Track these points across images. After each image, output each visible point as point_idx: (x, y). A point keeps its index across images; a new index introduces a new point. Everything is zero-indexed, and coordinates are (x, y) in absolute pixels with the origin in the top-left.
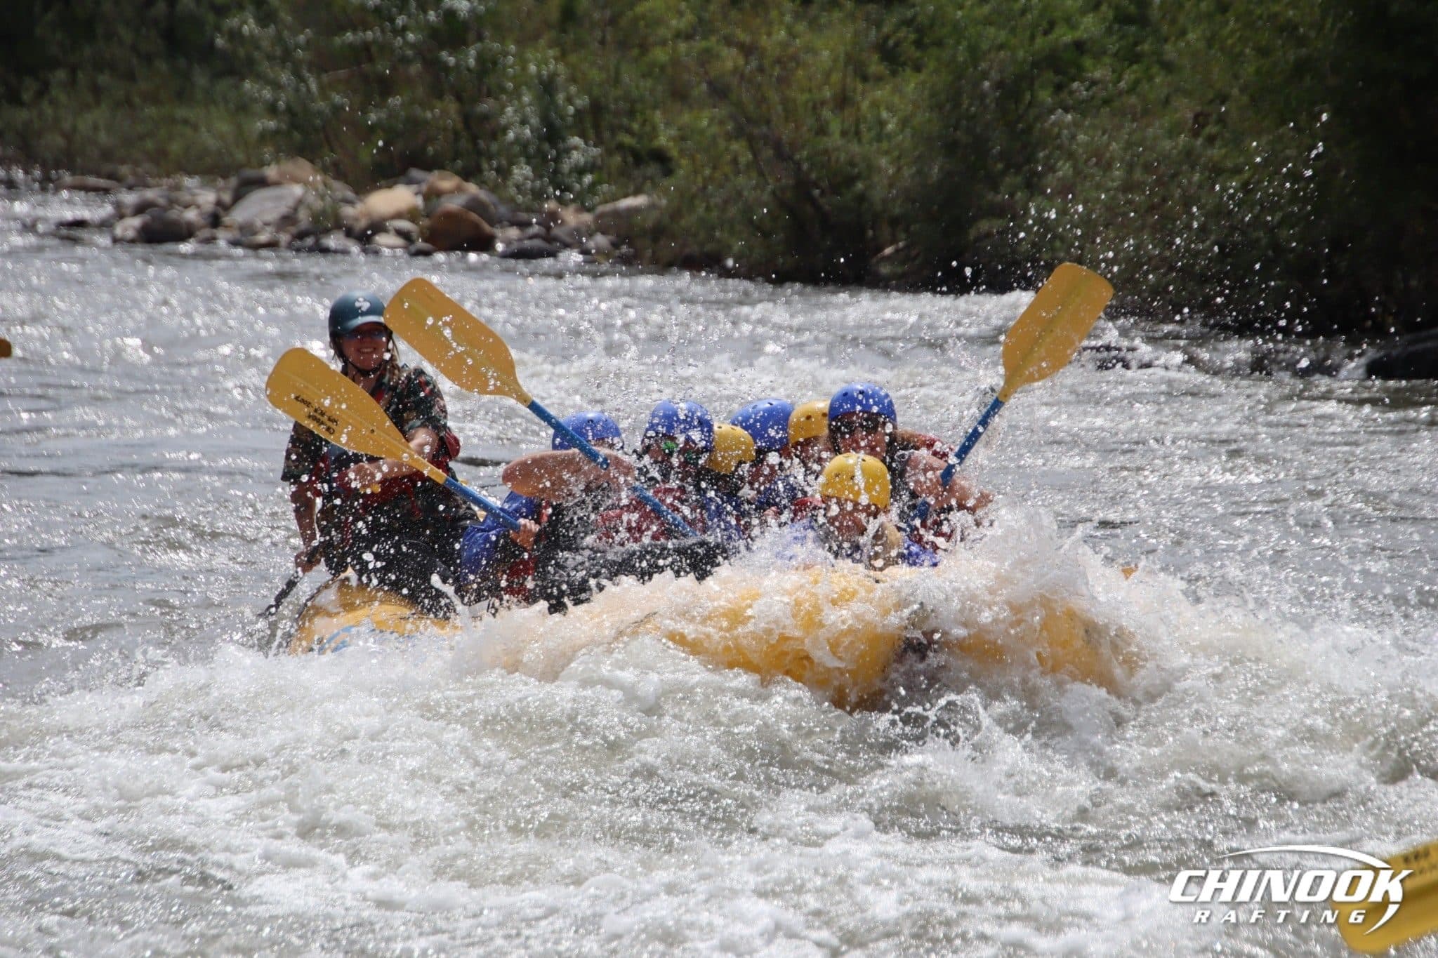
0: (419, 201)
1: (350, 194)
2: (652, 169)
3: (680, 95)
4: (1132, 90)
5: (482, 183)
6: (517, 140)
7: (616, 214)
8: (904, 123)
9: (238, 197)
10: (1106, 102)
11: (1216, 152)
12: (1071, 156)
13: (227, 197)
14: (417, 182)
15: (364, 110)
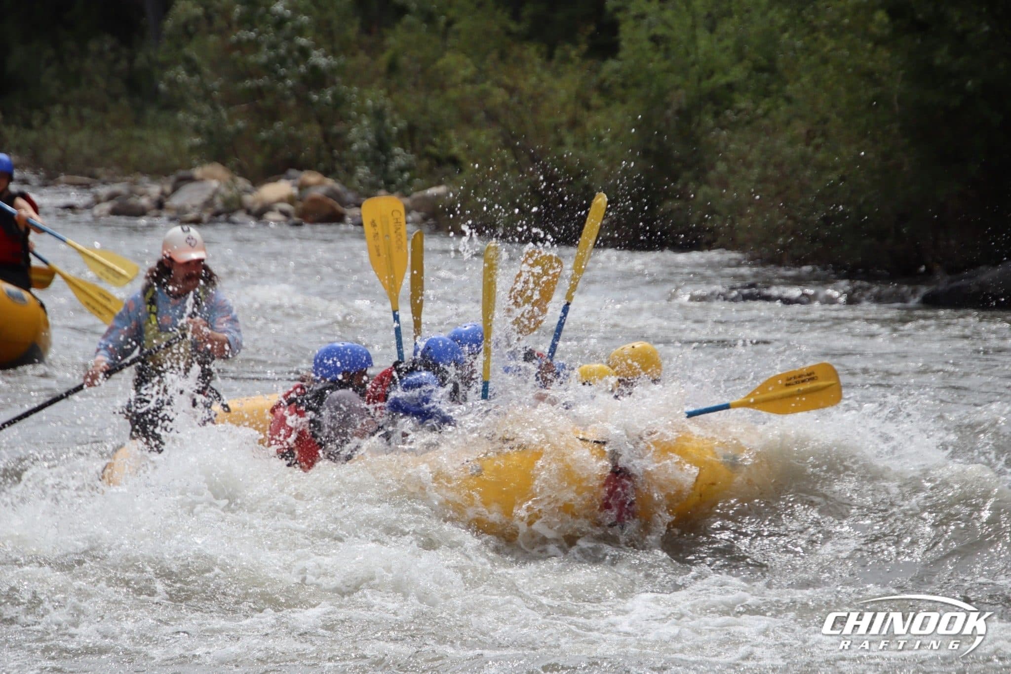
0: (295, 191)
1: (248, 186)
2: (449, 168)
3: (467, 119)
4: (766, 115)
5: (336, 178)
6: (359, 150)
7: (426, 199)
8: (615, 138)
9: (175, 189)
10: (748, 123)
11: (820, 156)
12: (725, 159)
13: (168, 189)
14: (294, 178)
15: (258, 131)
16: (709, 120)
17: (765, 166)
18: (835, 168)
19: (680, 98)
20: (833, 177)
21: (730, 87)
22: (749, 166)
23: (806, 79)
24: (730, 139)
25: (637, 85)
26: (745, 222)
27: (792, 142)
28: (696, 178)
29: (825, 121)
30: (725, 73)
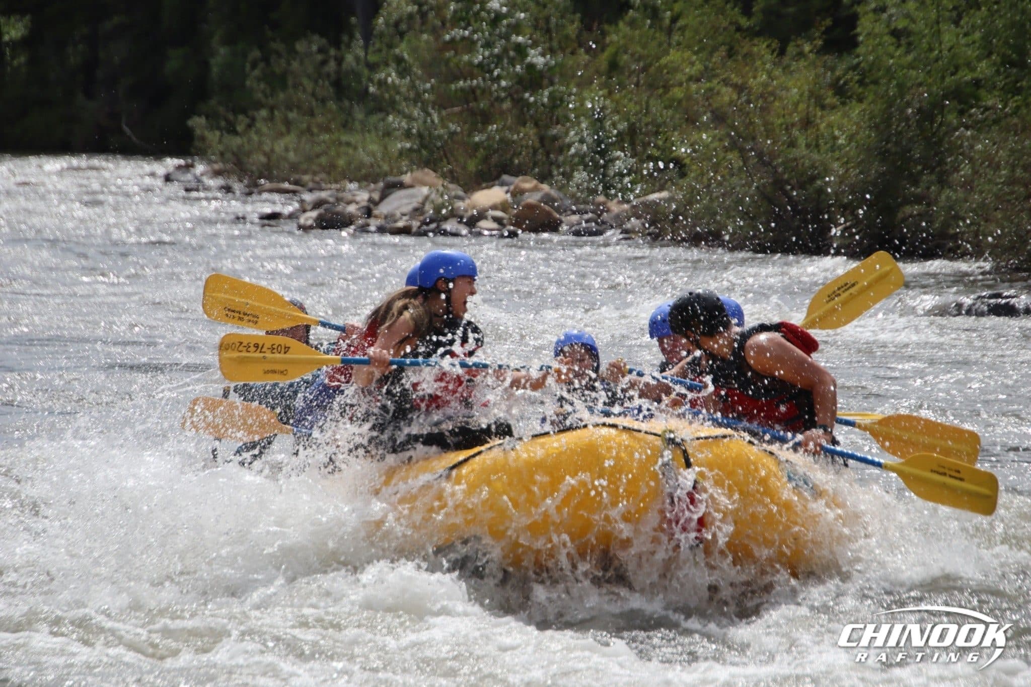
0: (508, 197)
1: (460, 193)
3: (691, 120)
4: (1014, 113)
5: (552, 184)
6: (577, 154)
7: (647, 205)
9: (384, 196)
10: (996, 122)
12: (970, 160)
13: (376, 196)
14: (507, 184)
15: (470, 135)
16: (952, 118)
17: (1013, 167)
21: (977, 84)
22: (996, 167)
24: (976, 139)
25: (876, 82)
28: (940, 181)
30: (971, 68)
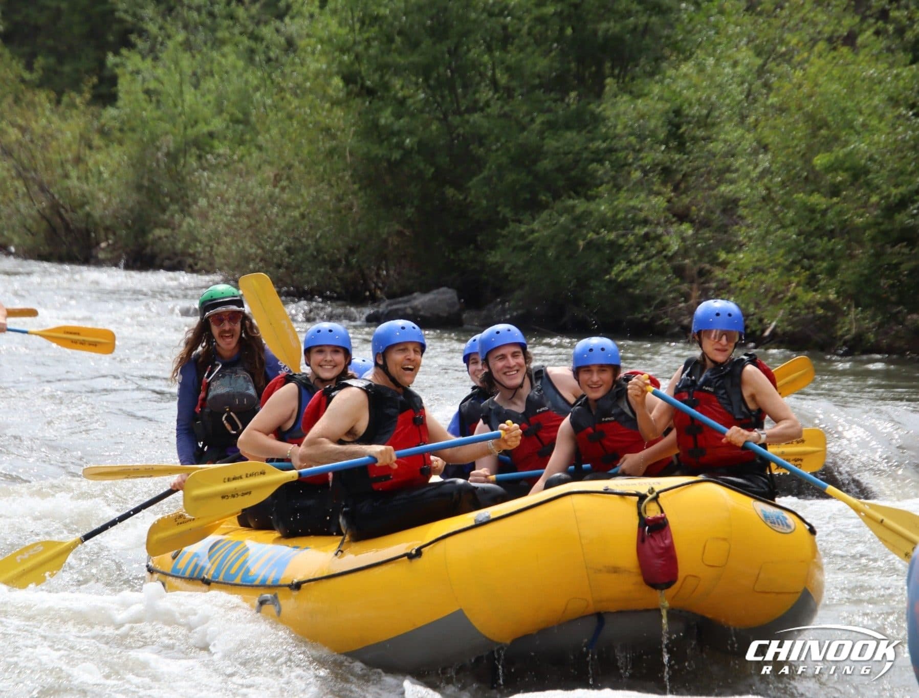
16: (193, 163)
17: (239, 202)
18: (297, 207)
19: (169, 142)
20: (296, 213)
21: (211, 135)
22: (226, 202)
23: (275, 131)
24: (210, 179)
25: (133, 130)
26: (222, 249)
27: (261, 184)
28: (182, 211)
29: (290, 167)
30: (207, 123)
